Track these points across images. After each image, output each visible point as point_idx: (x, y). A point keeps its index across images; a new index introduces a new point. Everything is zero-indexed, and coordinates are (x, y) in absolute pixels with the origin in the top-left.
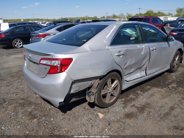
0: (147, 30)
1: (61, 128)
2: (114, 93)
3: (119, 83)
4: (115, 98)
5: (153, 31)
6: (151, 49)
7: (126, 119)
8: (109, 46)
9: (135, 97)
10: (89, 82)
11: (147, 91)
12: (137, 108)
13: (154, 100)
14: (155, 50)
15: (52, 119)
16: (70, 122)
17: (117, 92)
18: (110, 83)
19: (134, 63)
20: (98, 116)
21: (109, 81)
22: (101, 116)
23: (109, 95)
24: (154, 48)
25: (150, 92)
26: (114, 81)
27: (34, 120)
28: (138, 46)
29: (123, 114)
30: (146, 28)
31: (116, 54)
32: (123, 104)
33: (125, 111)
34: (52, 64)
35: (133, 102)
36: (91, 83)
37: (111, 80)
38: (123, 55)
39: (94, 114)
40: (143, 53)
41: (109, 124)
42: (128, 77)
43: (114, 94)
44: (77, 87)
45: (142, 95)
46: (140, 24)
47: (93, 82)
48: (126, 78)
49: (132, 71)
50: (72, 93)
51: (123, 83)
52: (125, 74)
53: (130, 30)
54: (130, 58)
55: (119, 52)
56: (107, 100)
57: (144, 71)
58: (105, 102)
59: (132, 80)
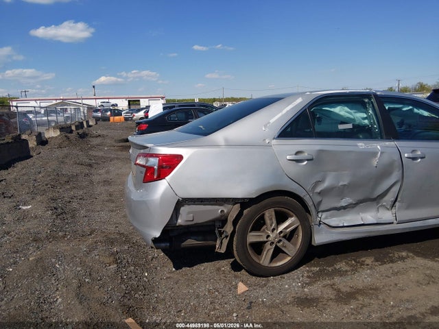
0: (404, 109)
1: (153, 291)
2: (285, 247)
3: (301, 224)
4: (289, 258)
5: (426, 114)
6: (406, 155)
7: (293, 306)
8: (274, 138)
9: (348, 269)
10: (217, 207)
11: (392, 261)
12: (339, 291)
13: (396, 284)
14: (422, 158)
15: (146, 274)
16: (176, 286)
17: (295, 245)
18: (271, 219)
19: (349, 183)
20: (236, 287)
21: (269, 215)
22: (242, 288)
23: (268, 251)
24: (419, 153)
25: (400, 265)
26: (287, 219)
27: (112, 267)
28: (360, 144)
29: (294, 295)
30: (401, 106)
31: (288, 157)
32: (308, 277)
33: (304, 291)
34: (148, 164)
35: (337, 279)
36: (222, 211)
37: (273, 213)
38: (308, 160)
39: (231, 283)
40: (375, 162)
41: (249, 308)
42: (332, 216)
43: (283, 249)
44: (189, 213)
45: (371, 269)
46: (376, 96)
47: (225, 208)
48: (326, 218)
49: (343, 203)
50: (181, 226)
51: (315, 228)
52: (322, 207)
53: (346, 109)
54: (334, 171)
55: (297, 153)
56: (265, 260)
57: (388, 209)
58: (258, 261)
59: (345, 225)
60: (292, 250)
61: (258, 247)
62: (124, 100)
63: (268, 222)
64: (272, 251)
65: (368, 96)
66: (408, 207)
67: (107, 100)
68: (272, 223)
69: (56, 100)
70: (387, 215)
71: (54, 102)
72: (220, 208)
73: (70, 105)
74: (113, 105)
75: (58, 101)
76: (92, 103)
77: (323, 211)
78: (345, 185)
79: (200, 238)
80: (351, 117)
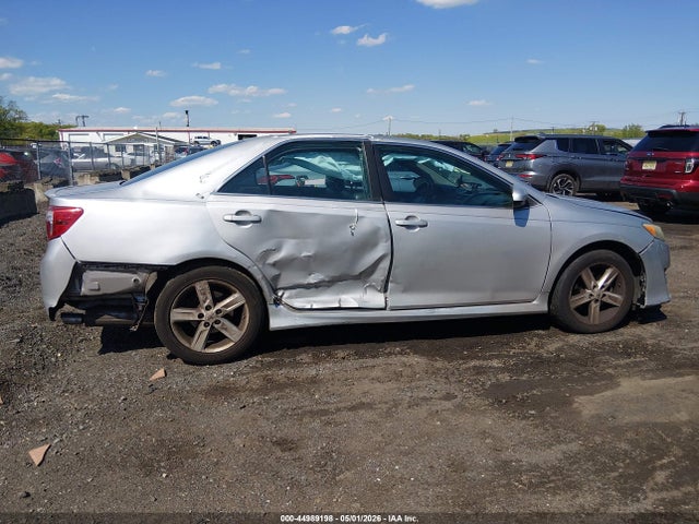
0: (421, 162)
2: (226, 329)
3: (247, 302)
4: (232, 344)
5: (452, 169)
6: (397, 222)
8: (211, 193)
10: (128, 275)
14: (422, 227)
15: (59, 355)
17: (241, 330)
18: (205, 293)
19: (315, 255)
21: (202, 287)
23: (203, 333)
24: (419, 220)
26: (230, 295)
31: (226, 217)
36: (136, 281)
37: (207, 287)
38: (253, 222)
42: (297, 296)
43: (224, 332)
44: (93, 280)
46: (367, 143)
47: (140, 277)
48: (288, 298)
49: (312, 279)
50: (85, 296)
51: (271, 308)
52: (281, 284)
53: (330, 159)
54: (294, 238)
55: (238, 213)
56: (198, 344)
57: (380, 291)
58: (187, 345)
59: (314, 307)
60: (235, 334)
61: (189, 329)
62: (232, 134)
63: (201, 297)
64: (206, 334)
65: (357, 143)
66: (407, 289)
67: (206, 135)
68: (206, 299)
69: (129, 131)
70: (376, 299)
71: (126, 135)
72: (135, 277)
73: (148, 140)
74: (213, 143)
75: (131, 134)
76: (183, 138)
77: (285, 289)
78: (309, 256)
79: (123, 314)
80: (335, 169)
